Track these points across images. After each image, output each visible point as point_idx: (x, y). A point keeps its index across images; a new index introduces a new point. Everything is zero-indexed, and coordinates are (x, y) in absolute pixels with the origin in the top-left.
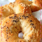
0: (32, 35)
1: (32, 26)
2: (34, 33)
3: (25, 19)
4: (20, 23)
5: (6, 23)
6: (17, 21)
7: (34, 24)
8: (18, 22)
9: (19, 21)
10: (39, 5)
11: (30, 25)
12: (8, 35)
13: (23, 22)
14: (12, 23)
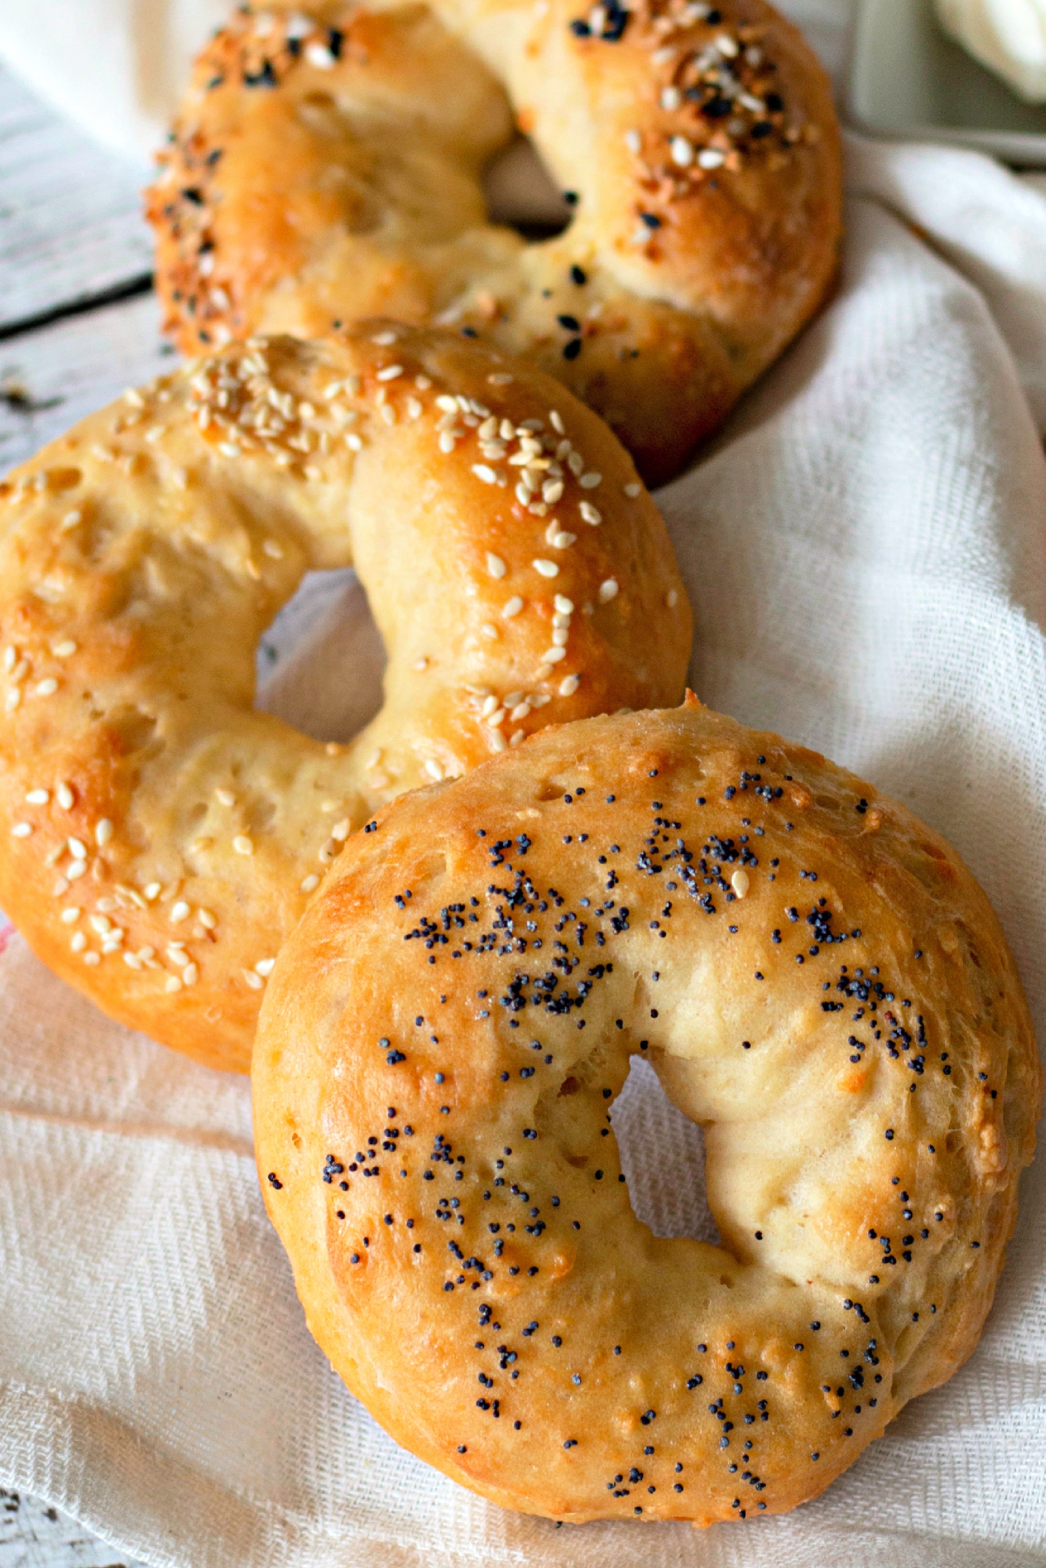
0: (893, 1194)
1: (863, 1030)
2: (923, 1149)
3: (711, 907)
4: (630, 999)
5: (398, 1058)
6: (574, 982)
7: (895, 978)
8: (595, 998)
9: (601, 970)
10: (743, 274)
11: (829, 1006)
12: (490, 1292)
13: (686, 969)
14: (505, 1048)
